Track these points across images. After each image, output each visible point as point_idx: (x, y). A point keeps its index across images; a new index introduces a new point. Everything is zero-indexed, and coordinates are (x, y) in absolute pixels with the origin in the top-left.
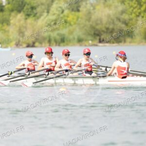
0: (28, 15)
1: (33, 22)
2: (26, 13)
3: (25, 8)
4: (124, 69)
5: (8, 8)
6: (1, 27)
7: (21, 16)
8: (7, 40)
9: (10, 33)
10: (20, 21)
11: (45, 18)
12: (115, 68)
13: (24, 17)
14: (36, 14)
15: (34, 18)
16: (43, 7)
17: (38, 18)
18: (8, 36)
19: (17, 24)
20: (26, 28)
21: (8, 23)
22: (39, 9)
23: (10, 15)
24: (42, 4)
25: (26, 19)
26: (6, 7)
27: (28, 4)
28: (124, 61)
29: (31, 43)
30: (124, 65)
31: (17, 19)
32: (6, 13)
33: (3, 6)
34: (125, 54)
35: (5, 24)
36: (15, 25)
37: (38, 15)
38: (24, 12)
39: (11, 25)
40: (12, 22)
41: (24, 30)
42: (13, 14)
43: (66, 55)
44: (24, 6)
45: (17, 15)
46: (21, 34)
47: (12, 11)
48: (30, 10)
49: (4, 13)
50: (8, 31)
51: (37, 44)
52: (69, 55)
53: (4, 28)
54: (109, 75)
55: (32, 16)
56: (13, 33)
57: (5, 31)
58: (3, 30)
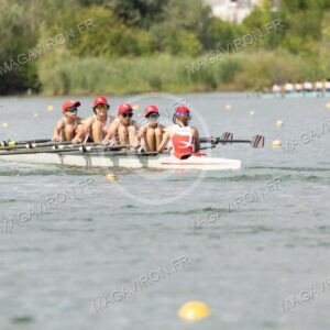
6: (302, 44)
8: (313, 73)
9: (322, 58)
12: (169, 138)
18: (317, 64)
21: (317, 37)
23: (321, 17)
28: (186, 125)
30: (187, 132)
32: (312, 13)
35: (309, 37)
39: (324, 39)
40: (325, 31)
42: (328, 14)
43: (125, 115)
47: (326, 7)
49: (308, 12)
50: (317, 54)
52: (131, 115)
53: (307, 46)
54: (161, 152)
56: (327, 57)
57: (308, 51)
58: (305, 50)
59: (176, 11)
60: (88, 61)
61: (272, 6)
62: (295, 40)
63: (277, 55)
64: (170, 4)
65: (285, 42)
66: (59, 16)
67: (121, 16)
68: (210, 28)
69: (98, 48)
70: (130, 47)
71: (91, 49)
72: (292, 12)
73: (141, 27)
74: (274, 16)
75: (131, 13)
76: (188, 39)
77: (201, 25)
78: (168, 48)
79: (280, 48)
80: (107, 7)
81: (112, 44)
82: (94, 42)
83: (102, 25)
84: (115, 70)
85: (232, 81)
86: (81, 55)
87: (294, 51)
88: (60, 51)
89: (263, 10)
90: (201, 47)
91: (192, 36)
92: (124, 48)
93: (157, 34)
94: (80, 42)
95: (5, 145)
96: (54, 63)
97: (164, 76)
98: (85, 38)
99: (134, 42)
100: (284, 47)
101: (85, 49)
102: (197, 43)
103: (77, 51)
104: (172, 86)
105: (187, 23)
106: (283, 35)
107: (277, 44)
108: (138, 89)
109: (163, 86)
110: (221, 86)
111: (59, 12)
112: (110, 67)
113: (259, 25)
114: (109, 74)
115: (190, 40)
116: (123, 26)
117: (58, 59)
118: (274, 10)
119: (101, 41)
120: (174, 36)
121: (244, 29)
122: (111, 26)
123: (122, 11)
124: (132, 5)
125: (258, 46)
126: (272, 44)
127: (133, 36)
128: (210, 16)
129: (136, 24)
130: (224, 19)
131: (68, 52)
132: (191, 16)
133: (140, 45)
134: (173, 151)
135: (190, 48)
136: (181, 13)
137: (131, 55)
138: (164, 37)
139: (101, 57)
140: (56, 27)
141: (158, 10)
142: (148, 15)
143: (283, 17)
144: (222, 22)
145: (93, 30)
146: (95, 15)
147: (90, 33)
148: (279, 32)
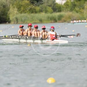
4: (54, 35)
6: (79, 10)
8: (82, 18)
9: (85, 14)
18: (83, 15)
21: (83, 8)
23: (84, 3)
28: (53, 31)
39: (85, 9)
40: (85, 7)
49: (81, 2)
50: (83, 13)
56: (86, 13)
57: (81, 12)
58: (80, 12)
60: (23, 14)
63: (73, 13)
65: (75, 9)
66: (15, 3)
67: (32, 3)
68: (55, 6)
70: (34, 11)
71: (24, 11)
72: (77, 2)
74: (72, 2)
75: (34, 2)
76: (49, 9)
77: (53, 5)
78: (44, 11)
79: (73, 11)
81: (29, 10)
82: (25, 9)
83: (27, 5)
84: (30, 17)
85: (61, 20)
86: (21, 13)
87: (77, 12)
88: (16, 12)
89: (69, 1)
90: (53, 11)
91: (50, 8)
92: (32, 11)
93: (41, 8)
94: (21, 9)
95: (5, 37)
96: (14, 15)
97: (43, 19)
98: (22, 8)
99: (35, 9)
100: (75, 11)
101: (22, 11)
102: (51, 10)
103: (20, 12)
104: (45, 21)
105: (49, 4)
106: (74, 8)
107: (73, 10)
108: (36, 22)
109: (43, 21)
110: (58, 21)
111: (15, 2)
112: (29, 16)
114: (28, 18)
115: (50, 9)
117: (15, 14)
120: (46, 8)
121: (64, 6)
122: (29, 5)
123: (32, 1)
125: (68, 10)
126: (71, 10)
128: (55, 3)
130: (59, 3)
131: (18, 12)
132: (50, 3)
133: (37, 10)
135: (50, 11)
136: (47, 2)
137: (34, 13)
138: (43, 8)
139: (26, 13)
140: (14, 6)
143: (74, 3)
144: (58, 4)
145: (24, 6)
146: (25, 3)
147: (23, 7)
148: (73, 7)
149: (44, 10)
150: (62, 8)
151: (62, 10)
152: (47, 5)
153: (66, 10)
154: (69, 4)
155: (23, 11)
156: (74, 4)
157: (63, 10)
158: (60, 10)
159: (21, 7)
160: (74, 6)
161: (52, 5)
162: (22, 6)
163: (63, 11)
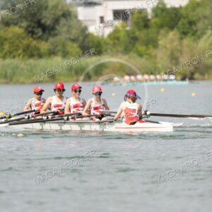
0: (185, 34)
1: (191, 43)
2: (181, 30)
3: (180, 23)
5: (155, 23)
6: (146, 50)
7: (174, 35)
9: (159, 59)
10: (172, 41)
11: (209, 37)
13: (178, 35)
14: (196, 31)
15: (193, 38)
16: (206, 22)
17: (199, 38)
18: (155, 63)
19: (168, 46)
20: (181, 51)
21: (156, 46)
22: (200, 25)
23: (158, 33)
24: (205, 17)
25: (181, 39)
26: (153, 21)
27: (184, 18)
28: (134, 102)
29: (188, 74)
31: (169, 39)
32: (152, 30)
33: (149, 20)
34: (135, 93)
35: (151, 46)
36: (165, 47)
37: (199, 33)
38: (178, 29)
39: (160, 47)
40: (160, 42)
41: (179, 54)
42: (162, 31)
43: (75, 91)
44: (179, 19)
45: (168, 33)
46: (174, 62)
47: (161, 26)
48: (187, 26)
49: (150, 30)
50: (155, 57)
51: (197, 76)
53: (149, 51)
55: (189, 35)
56: (162, 59)
57: (150, 56)
58: (147, 54)
59: (65, 29)
60: (8, 61)
61: (127, 26)
62: (141, 48)
63: (130, 58)
64: (61, 25)
65: (135, 49)
67: (29, 32)
68: (86, 40)
69: (15, 53)
70: (35, 53)
72: (140, 30)
73: (42, 40)
74: (127, 31)
75: (36, 31)
76: (72, 47)
77: (81, 38)
78: (60, 53)
79: (132, 53)
80: (20, 27)
81: (24, 50)
82: (12, 49)
83: (17, 38)
84: (26, 67)
86: (4, 57)
87: (141, 55)
89: (121, 29)
90: (81, 52)
91: (75, 45)
92: (32, 53)
93: (52, 44)
94: (3, 49)
98: (7, 47)
99: (38, 49)
100: (134, 52)
101: (6, 54)
102: (78, 50)
103: (1, 54)
104: (62, 78)
105: (72, 37)
106: (134, 45)
107: (130, 50)
112: (22, 65)
113: (118, 39)
114: (22, 69)
115: (74, 48)
116: (31, 39)
118: (128, 28)
119: (17, 48)
120: (64, 46)
121: (109, 41)
122: (23, 38)
123: (30, 29)
124: (36, 26)
125: (118, 51)
126: (126, 51)
127: (37, 45)
128: (87, 32)
129: (39, 37)
130: (96, 34)
132: (74, 32)
133: (42, 51)
134: (124, 120)
135: (74, 53)
136: (68, 31)
137: (36, 58)
138: (57, 46)
139: (17, 58)
141: (53, 28)
142: (47, 32)
143: (134, 33)
144: (94, 36)
145: (11, 41)
146: (13, 32)
147: (10, 43)
148: (131, 43)
149: (59, 51)
150: (104, 45)
151: (103, 49)
152: (66, 39)
153: (114, 50)
154: (122, 34)
155: (8, 54)
156: (132, 35)
157: (106, 51)
158: (98, 49)
159: (5, 43)
160: (132, 41)
161: (78, 37)
162: (6, 39)
163: (105, 53)
